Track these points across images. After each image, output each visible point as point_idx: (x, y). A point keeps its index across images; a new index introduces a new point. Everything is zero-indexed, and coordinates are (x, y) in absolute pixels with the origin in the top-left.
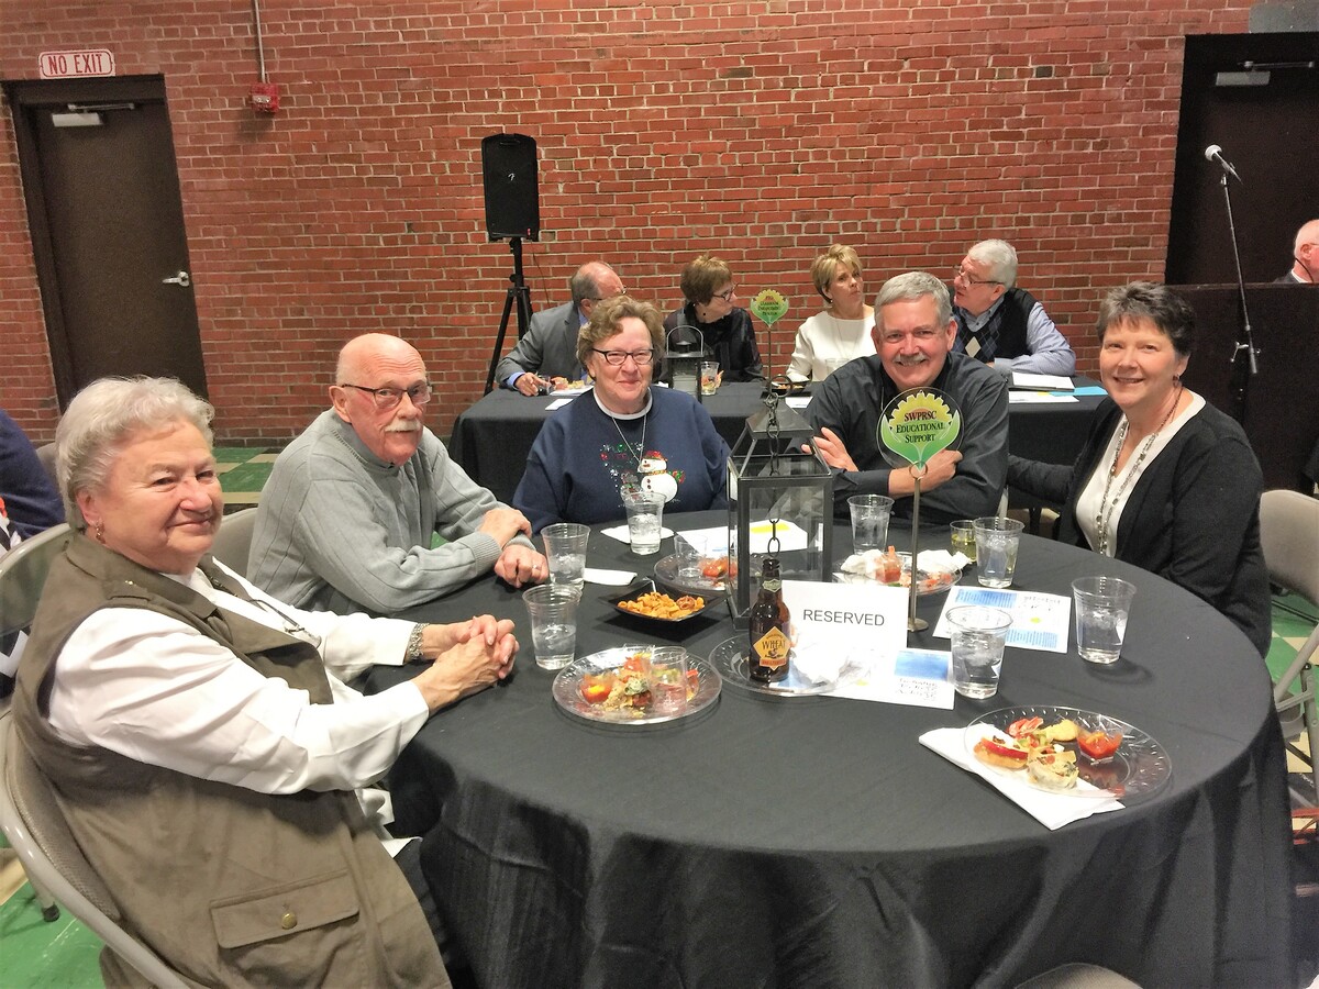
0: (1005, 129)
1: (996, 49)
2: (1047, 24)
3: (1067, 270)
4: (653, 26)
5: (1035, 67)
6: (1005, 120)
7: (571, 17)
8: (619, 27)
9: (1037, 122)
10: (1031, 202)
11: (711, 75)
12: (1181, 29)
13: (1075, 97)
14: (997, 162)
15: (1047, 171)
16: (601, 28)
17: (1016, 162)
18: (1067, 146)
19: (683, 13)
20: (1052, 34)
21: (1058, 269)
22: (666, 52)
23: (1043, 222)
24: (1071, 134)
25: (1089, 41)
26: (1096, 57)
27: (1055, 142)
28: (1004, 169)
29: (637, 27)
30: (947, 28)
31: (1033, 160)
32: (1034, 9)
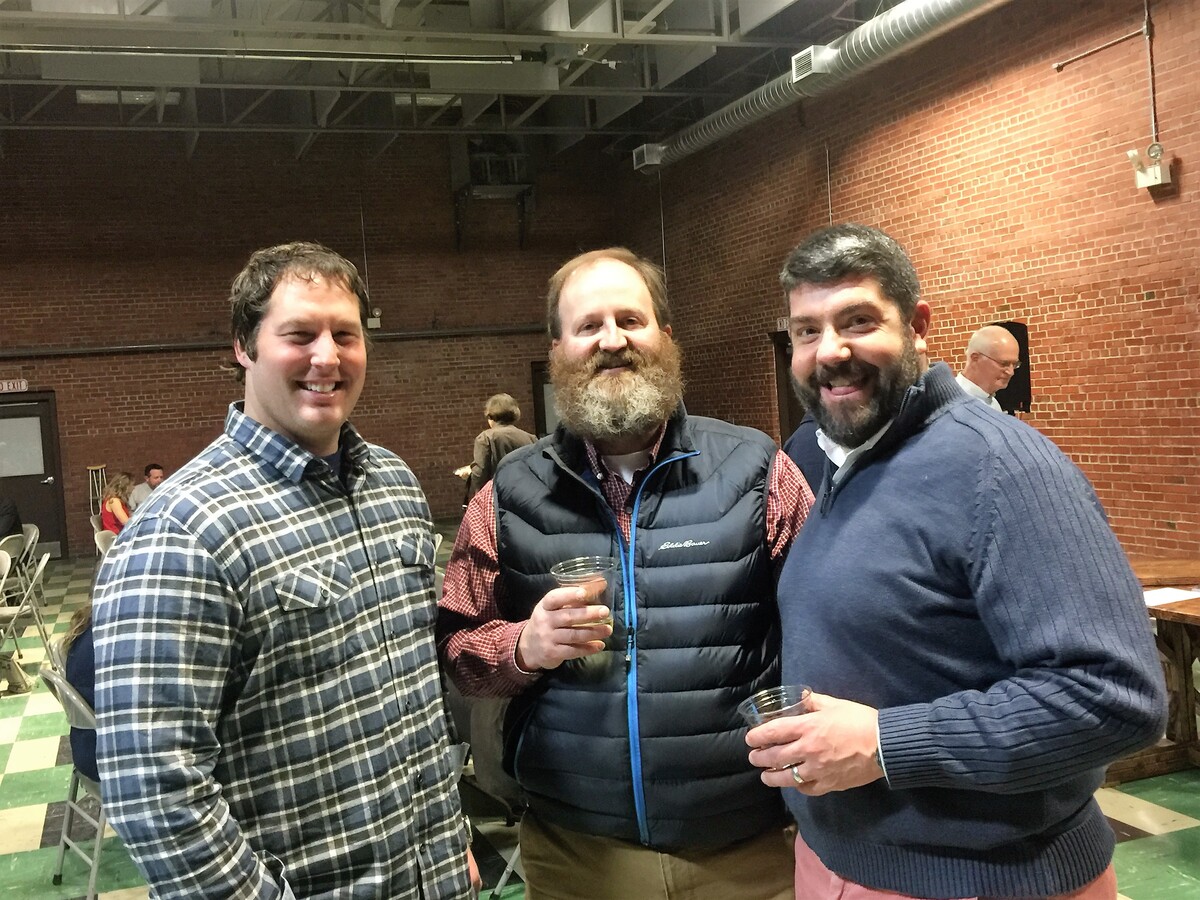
0: (1133, 337)
1: (1124, 281)
2: (1149, 262)
3: (1179, 441)
4: (968, 284)
5: (1144, 293)
6: (1133, 331)
7: (937, 282)
8: (955, 286)
9: (1149, 332)
11: (992, 311)
13: (1169, 312)
14: (1131, 361)
15: (1160, 367)
16: (948, 287)
17: (1140, 360)
18: (1168, 348)
19: (980, 274)
20: (1153, 268)
21: (1174, 441)
22: (974, 298)
23: (1161, 404)
24: (1171, 339)
25: (1174, 271)
27: (1162, 346)
28: (1135, 366)
29: (961, 285)
30: (1097, 271)
31: (1151, 358)
32: (1142, 252)
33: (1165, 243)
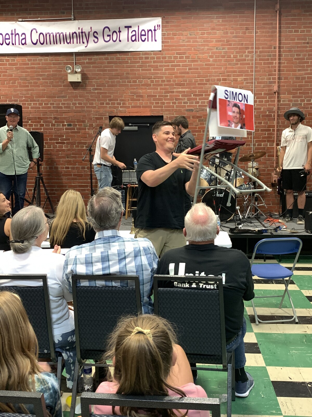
0: (60, 141)
1: (55, 118)
2: (69, 112)
3: (82, 183)
5: (67, 124)
6: (59, 138)
9: (69, 139)
10: (69, 163)
12: (107, 114)
13: (79, 132)
14: (58, 151)
15: (73, 154)
17: (63, 150)
18: (78, 146)
20: (70, 114)
21: (79, 182)
23: (73, 168)
24: (79, 143)
25: (81, 117)
26: (84, 122)
27: (74, 145)
28: (60, 153)
30: (40, 112)
31: (69, 150)
32: (65, 107)
33: (77, 105)
